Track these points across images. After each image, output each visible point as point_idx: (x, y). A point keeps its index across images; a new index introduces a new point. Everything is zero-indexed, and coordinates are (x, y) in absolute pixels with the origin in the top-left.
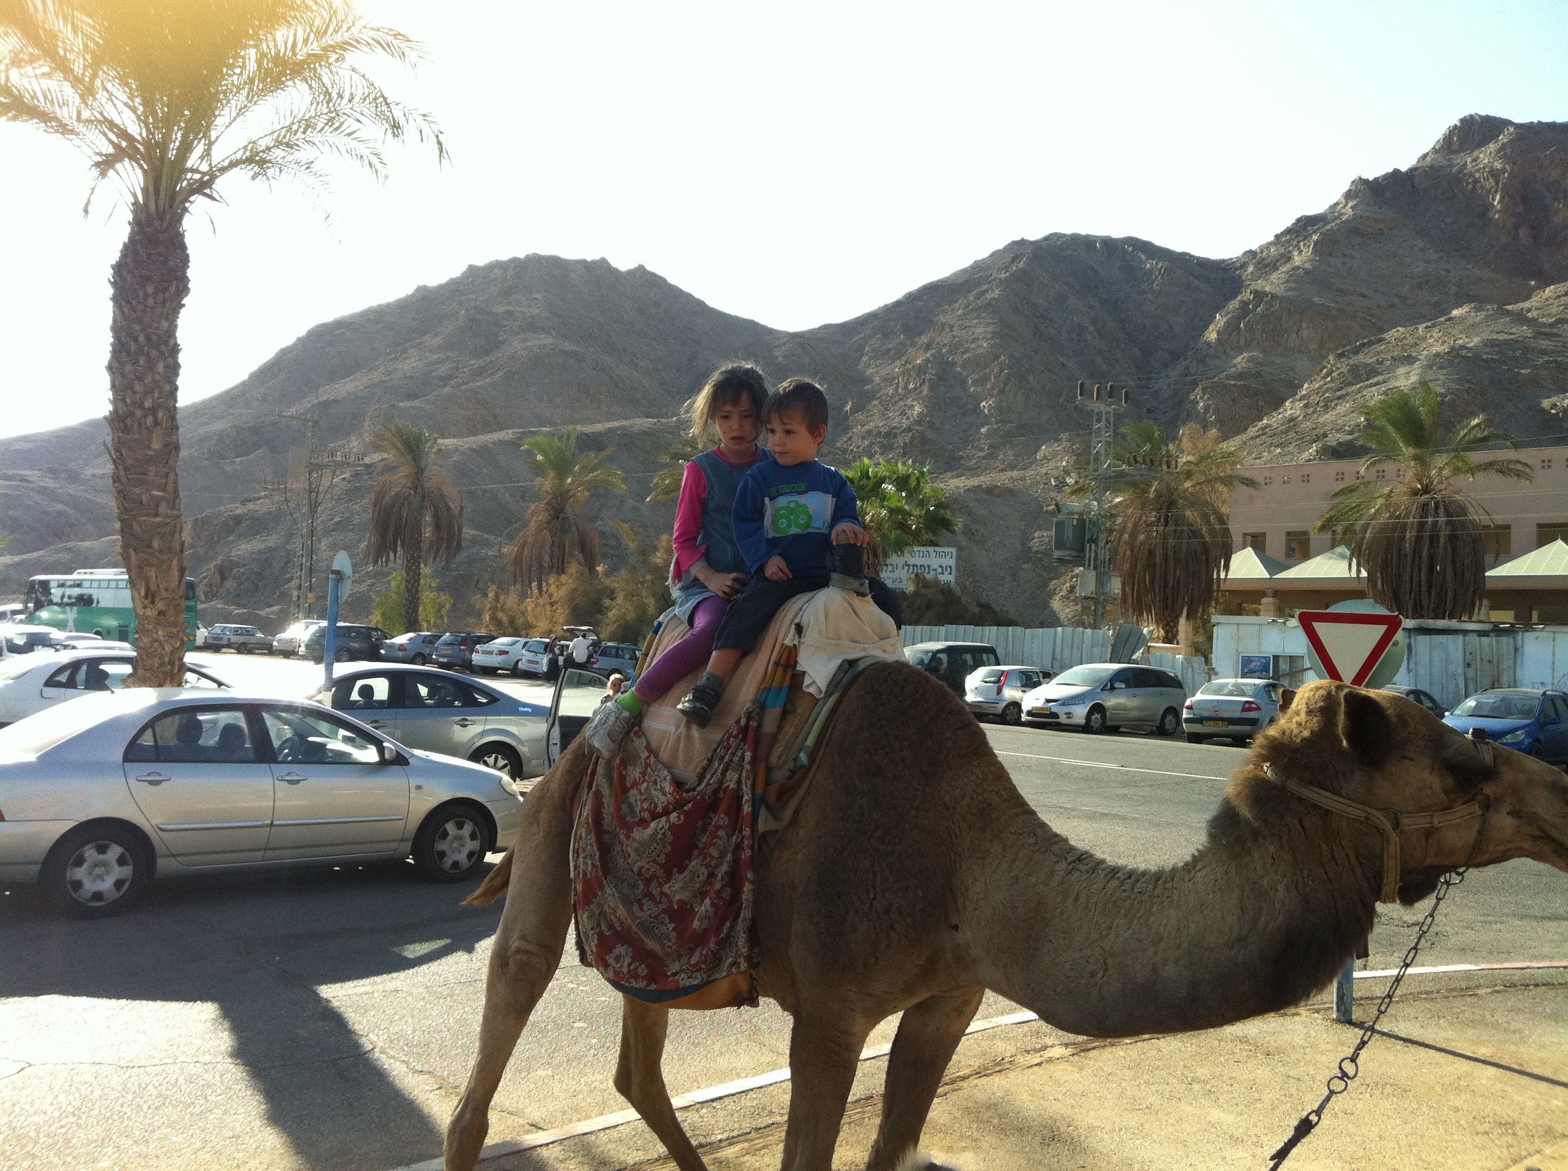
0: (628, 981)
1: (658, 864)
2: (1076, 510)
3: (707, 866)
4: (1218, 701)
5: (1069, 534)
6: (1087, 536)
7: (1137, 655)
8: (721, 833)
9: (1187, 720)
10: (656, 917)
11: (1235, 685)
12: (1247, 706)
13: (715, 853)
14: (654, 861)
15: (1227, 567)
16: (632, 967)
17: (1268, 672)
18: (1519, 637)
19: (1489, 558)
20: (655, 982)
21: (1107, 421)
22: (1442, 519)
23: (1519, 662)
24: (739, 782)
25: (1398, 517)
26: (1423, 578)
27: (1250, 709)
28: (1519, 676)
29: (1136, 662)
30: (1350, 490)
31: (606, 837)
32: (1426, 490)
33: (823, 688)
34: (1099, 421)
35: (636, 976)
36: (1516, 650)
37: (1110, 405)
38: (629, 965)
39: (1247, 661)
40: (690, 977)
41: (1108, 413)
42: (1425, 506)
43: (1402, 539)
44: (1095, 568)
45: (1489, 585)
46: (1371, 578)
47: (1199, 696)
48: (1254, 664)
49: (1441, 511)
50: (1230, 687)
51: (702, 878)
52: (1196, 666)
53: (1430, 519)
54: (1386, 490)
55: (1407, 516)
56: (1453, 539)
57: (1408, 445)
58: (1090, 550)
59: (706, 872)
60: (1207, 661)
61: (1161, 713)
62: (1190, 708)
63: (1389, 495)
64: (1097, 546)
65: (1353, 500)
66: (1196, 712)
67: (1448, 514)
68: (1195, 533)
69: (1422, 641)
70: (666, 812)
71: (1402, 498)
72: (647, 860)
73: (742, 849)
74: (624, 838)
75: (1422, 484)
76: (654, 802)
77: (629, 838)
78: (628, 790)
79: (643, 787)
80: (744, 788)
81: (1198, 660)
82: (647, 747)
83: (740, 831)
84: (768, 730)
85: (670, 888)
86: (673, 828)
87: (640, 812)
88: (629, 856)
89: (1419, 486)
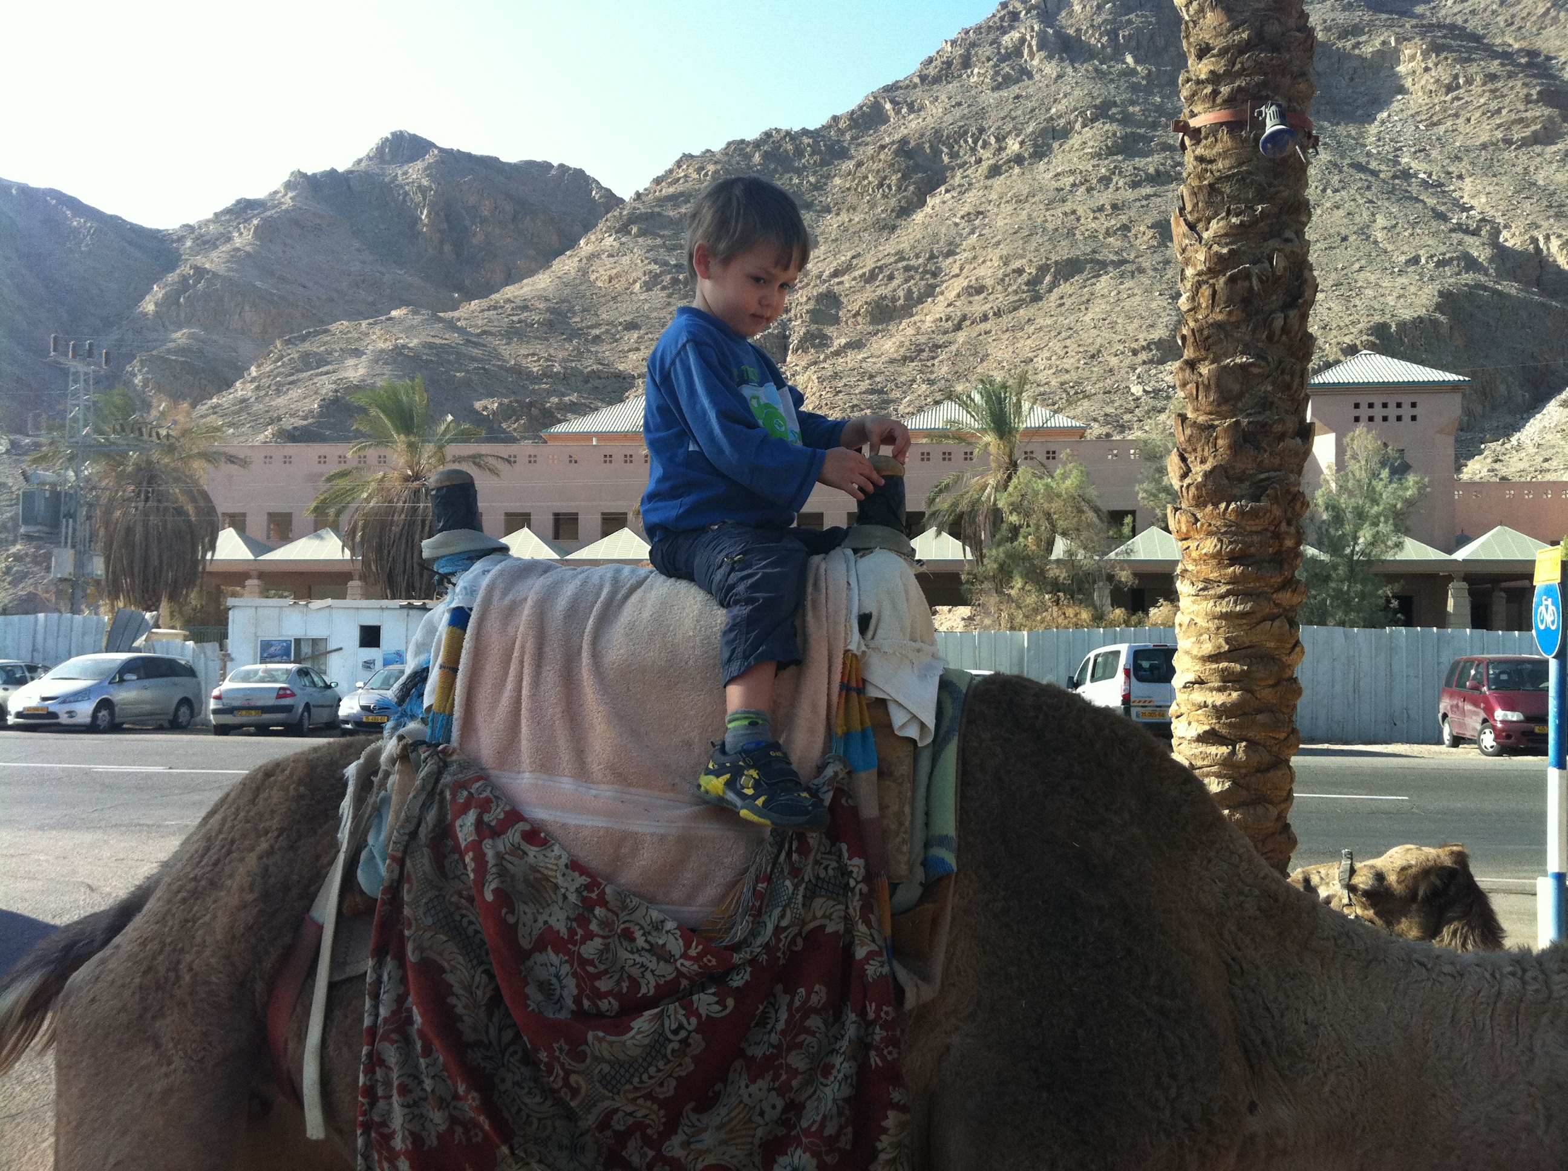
2: (48, 480)
4: (248, 689)
5: (40, 506)
6: (63, 509)
7: (140, 642)
9: (215, 712)
11: (266, 671)
12: (281, 692)
15: (213, 548)
17: (289, 655)
21: (86, 381)
25: (391, 501)
27: (285, 696)
29: (138, 650)
30: (344, 474)
32: (417, 477)
33: (932, 726)
34: (76, 382)
37: (88, 365)
39: (266, 645)
41: (86, 373)
42: (417, 492)
43: (392, 523)
44: (73, 547)
46: (366, 563)
47: (227, 685)
48: (273, 649)
50: (260, 674)
52: (209, 653)
54: (380, 475)
55: (398, 501)
57: (398, 433)
58: (66, 528)
60: (222, 647)
61: (173, 707)
62: (218, 698)
63: (382, 480)
64: (75, 521)
65: (342, 483)
66: (225, 701)
68: (180, 511)
71: (395, 484)
72: (630, 1096)
73: (868, 1047)
74: (563, 1058)
75: (413, 470)
76: (630, 977)
77: (581, 1057)
78: (527, 955)
79: (590, 949)
80: (862, 928)
81: (211, 648)
82: (574, 865)
83: (862, 1013)
84: (869, 810)
85: (686, 1144)
86: (707, 1026)
87: (577, 1000)
88: (575, 1092)
89: (410, 473)
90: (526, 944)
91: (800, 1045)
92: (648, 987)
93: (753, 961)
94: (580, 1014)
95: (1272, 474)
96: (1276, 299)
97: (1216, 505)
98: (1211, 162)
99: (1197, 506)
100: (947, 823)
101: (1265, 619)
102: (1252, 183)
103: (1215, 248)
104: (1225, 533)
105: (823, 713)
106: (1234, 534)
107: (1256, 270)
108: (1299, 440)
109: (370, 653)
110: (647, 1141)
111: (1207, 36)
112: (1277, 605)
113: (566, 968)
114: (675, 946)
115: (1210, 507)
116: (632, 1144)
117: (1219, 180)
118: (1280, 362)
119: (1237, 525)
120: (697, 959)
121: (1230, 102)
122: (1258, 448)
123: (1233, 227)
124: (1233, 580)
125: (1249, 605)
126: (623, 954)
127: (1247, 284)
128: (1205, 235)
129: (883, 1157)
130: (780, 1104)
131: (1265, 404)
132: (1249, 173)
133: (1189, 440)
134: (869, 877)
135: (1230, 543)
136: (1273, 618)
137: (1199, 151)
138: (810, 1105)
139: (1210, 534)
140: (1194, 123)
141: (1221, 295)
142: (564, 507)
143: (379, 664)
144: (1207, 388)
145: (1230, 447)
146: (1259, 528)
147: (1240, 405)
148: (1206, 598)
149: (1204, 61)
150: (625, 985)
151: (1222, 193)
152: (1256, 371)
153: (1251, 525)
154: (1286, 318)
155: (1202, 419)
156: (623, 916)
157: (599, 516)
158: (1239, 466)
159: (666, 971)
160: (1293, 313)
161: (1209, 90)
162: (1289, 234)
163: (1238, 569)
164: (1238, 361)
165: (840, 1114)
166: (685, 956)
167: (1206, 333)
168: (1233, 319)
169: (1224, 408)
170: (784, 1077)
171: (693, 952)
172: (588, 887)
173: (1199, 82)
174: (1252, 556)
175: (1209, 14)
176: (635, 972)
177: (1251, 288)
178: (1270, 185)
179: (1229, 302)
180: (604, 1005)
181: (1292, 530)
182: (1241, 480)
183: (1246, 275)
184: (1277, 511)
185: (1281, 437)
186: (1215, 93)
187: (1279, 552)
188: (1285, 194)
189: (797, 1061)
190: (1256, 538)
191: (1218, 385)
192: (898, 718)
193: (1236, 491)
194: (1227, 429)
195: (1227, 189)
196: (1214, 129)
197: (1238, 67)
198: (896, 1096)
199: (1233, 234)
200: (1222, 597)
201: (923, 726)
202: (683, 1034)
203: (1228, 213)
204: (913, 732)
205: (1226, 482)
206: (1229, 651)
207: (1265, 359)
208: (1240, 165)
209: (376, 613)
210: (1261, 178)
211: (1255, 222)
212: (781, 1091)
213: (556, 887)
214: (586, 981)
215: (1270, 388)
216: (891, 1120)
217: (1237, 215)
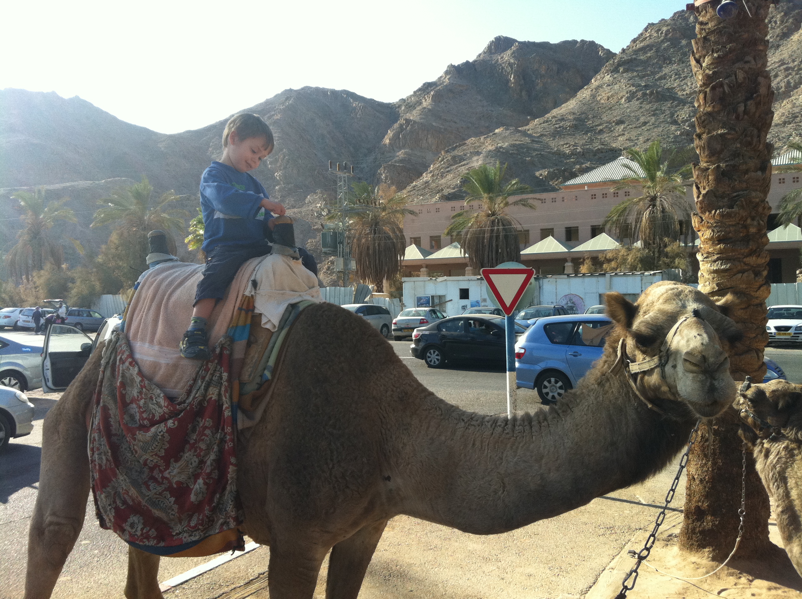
0: (141, 541)
1: (159, 456)
2: (332, 227)
3: (198, 456)
4: (408, 320)
5: (329, 239)
6: (338, 240)
7: (367, 299)
8: (207, 432)
9: (394, 330)
10: (160, 494)
11: (416, 311)
12: (422, 321)
13: (203, 446)
14: (156, 455)
15: (404, 254)
16: (144, 531)
17: (429, 304)
18: (541, 281)
19: (521, 246)
20: (164, 540)
21: (345, 181)
22: (501, 227)
23: (541, 292)
24: (219, 395)
25: (481, 227)
26: (494, 256)
27: (423, 323)
28: (541, 300)
29: (366, 302)
30: (459, 215)
31: (114, 439)
32: (493, 214)
33: (277, 324)
34: (340, 181)
35: (148, 538)
36: (540, 287)
37: (345, 173)
38: (142, 530)
39: (419, 299)
40: (191, 536)
41: (344, 177)
42: (493, 222)
43: (484, 237)
44: (343, 257)
46: (470, 258)
47: (399, 318)
48: (422, 301)
49: (500, 224)
50: (413, 312)
51: (194, 464)
52: (395, 303)
53: (496, 228)
54: (475, 215)
55: (485, 227)
56: (506, 237)
57: (485, 192)
58: (340, 248)
59: (197, 460)
60: (401, 301)
61: (380, 328)
62: (395, 324)
63: (477, 217)
64: (343, 245)
65: (460, 220)
66: (398, 325)
67: (503, 225)
68: (389, 238)
70: (163, 419)
71: (483, 219)
72: (151, 454)
75: (491, 211)
77: (135, 439)
79: (142, 403)
81: (396, 301)
84: (239, 356)
85: (170, 473)
86: (169, 431)
87: (139, 421)
89: (490, 212)
92: (157, 418)
93: (185, 409)
95: (742, 193)
96: (740, 96)
97: (710, 212)
98: (706, 24)
99: (702, 213)
101: (739, 272)
102: (727, 32)
103: (707, 71)
104: (716, 226)
106: (720, 227)
107: (727, 81)
108: (759, 173)
109: (465, 302)
110: (159, 471)
112: (745, 264)
114: (163, 402)
115: (707, 213)
117: (708, 34)
119: (721, 222)
120: (168, 407)
122: (731, 179)
123: (714, 59)
124: (720, 252)
125: (729, 265)
126: (150, 405)
127: (721, 90)
128: (703, 65)
131: (736, 155)
132: (724, 27)
133: (697, 178)
135: (718, 232)
136: (743, 272)
137: (701, 19)
139: (708, 228)
140: (696, 4)
141: (709, 97)
142: (571, 223)
143: (469, 306)
144: (704, 148)
145: (716, 180)
146: (734, 223)
147: (722, 156)
148: (707, 262)
150: (151, 416)
151: (709, 41)
152: (729, 137)
154: (745, 106)
155: (704, 165)
157: (590, 228)
158: (721, 190)
159: (160, 411)
163: (722, 246)
164: (719, 132)
166: (164, 406)
167: (703, 118)
168: (716, 110)
169: (713, 159)
170: (198, 451)
174: (731, 238)
176: (153, 411)
177: (724, 91)
178: (735, 32)
179: (713, 100)
180: (145, 422)
182: (722, 197)
183: (721, 85)
184: (743, 213)
185: (747, 172)
188: (746, 36)
190: (732, 229)
191: (708, 147)
192: (264, 321)
193: (721, 204)
194: (714, 170)
195: (712, 38)
196: (705, 6)
199: (716, 62)
200: (715, 261)
201: (273, 324)
202: (162, 433)
203: (713, 52)
204: (268, 326)
205: (715, 199)
206: (718, 290)
207: (734, 130)
208: (719, 24)
209: (467, 282)
210: (730, 30)
211: (725, 55)
214: (141, 414)
217: (717, 52)
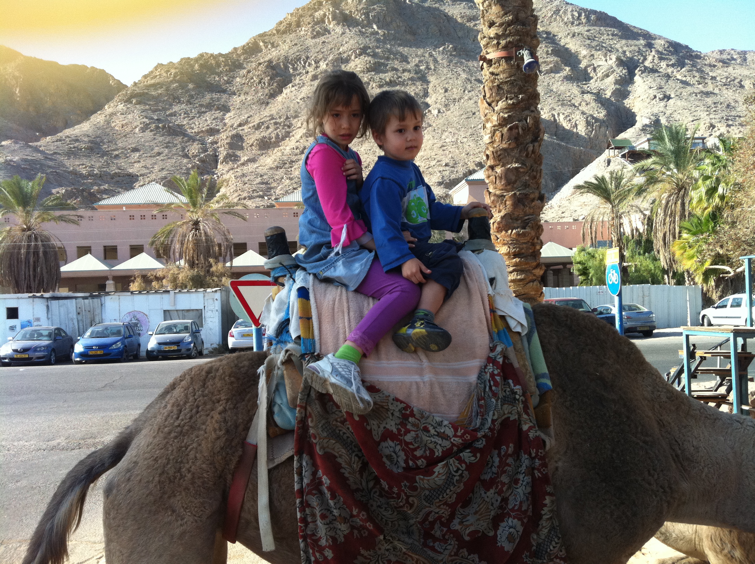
1: (447, 505)
14: (445, 503)
18: (103, 299)
19: (61, 263)
22: (40, 243)
23: (103, 310)
25: (15, 242)
28: (103, 318)
32: (29, 229)
33: (527, 326)
36: (102, 305)
42: (29, 237)
43: (19, 253)
45: (63, 276)
49: (39, 239)
54: (8, 228)
56: (45, 253)
57: (19, 205)
63: (9, 231)
67: (42, 242)
69: (55, 303)
71: (17, 233)
72: (438, 505)
73: (533, 469)
74: (407, 490)
75: (27, 225)
76: (429, 449)
78: (378, 444)
79: (408, 438)
80: (525, 416)
82: (397, 400)
83: (530, 454)
84: (516, 365)
85: (461, 523)
86: (470, 467)
87: (406, 462)
88: (411, 506)
89: (25, 227)
90: (377, 438)
91: (505, 472)
92: (438, 453)
93: (485, 436)
94: (407, 469)
95: (530, 217)
96: (529, 138)
98: (497, 75)
99: (498, 232)
100: (543, 368)
101: (530, 282)
102: (517, 85)
103: (501, 114)
104: (511, 244)
105: (485, 323)
106: (515, 244)
107: (520, 124)
108: (539, 201)
109: (13, 322)
110: (442, 524)
111: (493, 18)
112: (534, 275)
113: (398, 448)
114: (450, 432)
115: (504, 232)
116: (437, 526)
117: (501, 83)
118: (531, 167)
119: (517, 240)
120: (460, 437)
121: (505, 48)
122: (524, 205)
123: (509, 105)
124: (516, 265)
125: (523, 276)
126: (425, 438)
127: (517, 131)
128: (496, 108)
129: (545, 517)
130: (499, 499)
131: (526, 185)
132: (515, 80)
133: (493, 202)
134: (524, 394)
135: (514, 248)
136: (533, 281)
137: (491, 70)
138: (511, 498)
139: (504, 244)
140: (488, 57)
141: (506, 136)
142: (110, 242)
143: (18, 328)
144: (501, 178)
145: (512, 205)
146: (526, 241)
147: (515, 186)
149: (492, 29)
150: (428, 452)
151: (503, 89)
152: (522, 170)
153: (523, 240)
154: (533, 146)
155: (498, 192)
156: (423, 421)
157: (129, 248)
158: (516, 213)
159: (447, 444)
160: (536, 144)
161: (495, 42)
162: (533, 108)
163: (518, 260)
164: (514, 166)
165: (528, 500)
166: (455, 436)
167: (499, 153)
168: (511, 147)
169: (508, 187)
170: (500, 487)
171: (459, 434)
172: (405, 409)
173: (490, 38)
174: (523, 254)
175: (493, 7)
176: (432, 446)
177: (518, 133)
178: (524, 86)
179: (509, 139)
180: (419, 462)
181: (539, 242)
182: (517, 220)
183: (517, 127)
184: (533, 233)
185: (533, 200)
186: (498, 44)
187: (534, 252)
188: (530, 90)
189: (504, 479)
190: (524, 246)
191: (505, 177)
192: (512, 324)
193: (515, 225)
194: (510, 197)
195: (505, 87)
196: (499, 60)
197: (508, 32)
198: (549, 489)
199: (509, 108)
201: (522, 325)
202: (460, 472)
203: (507, 98)
204: (519, 329)
205: (511, 221)
207: (525, 165)
208: (510, 77)
210: (520, 83)
211: (519, 102)
212: (499, 493)
213: (388, 410)
214: (409, 452)
215: (527, 178)
216: (548, 500)
217: (511, 99)
